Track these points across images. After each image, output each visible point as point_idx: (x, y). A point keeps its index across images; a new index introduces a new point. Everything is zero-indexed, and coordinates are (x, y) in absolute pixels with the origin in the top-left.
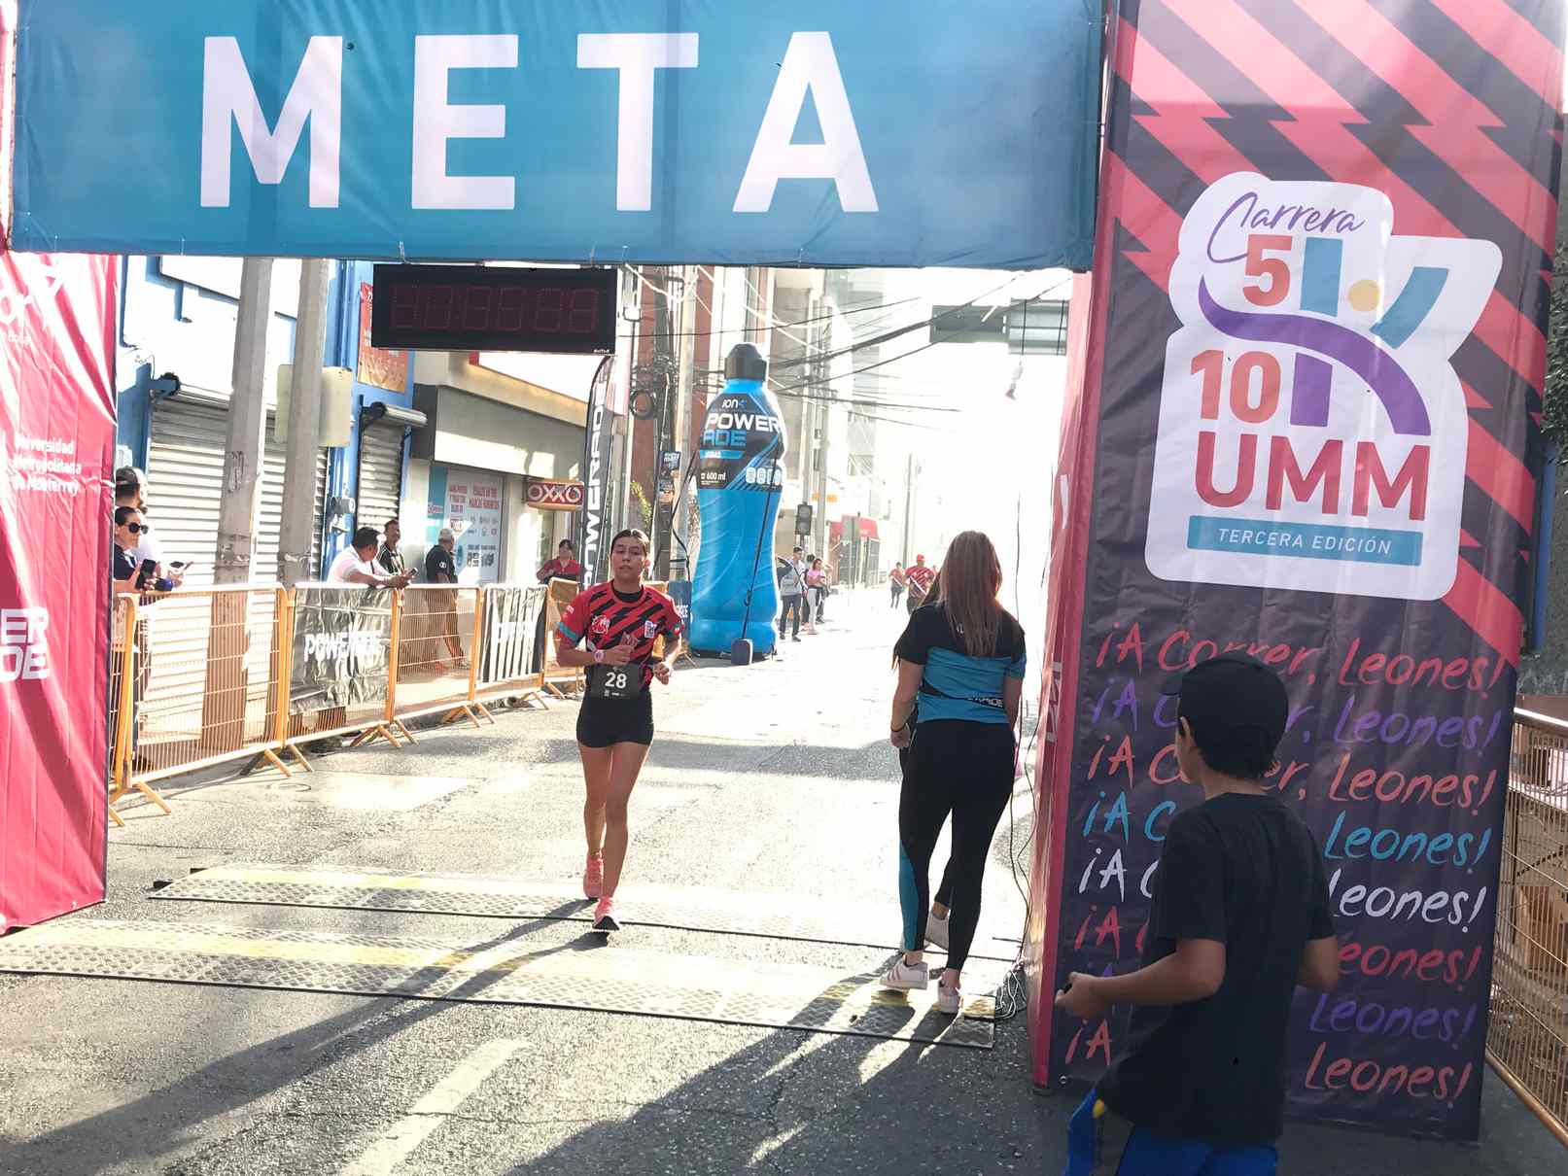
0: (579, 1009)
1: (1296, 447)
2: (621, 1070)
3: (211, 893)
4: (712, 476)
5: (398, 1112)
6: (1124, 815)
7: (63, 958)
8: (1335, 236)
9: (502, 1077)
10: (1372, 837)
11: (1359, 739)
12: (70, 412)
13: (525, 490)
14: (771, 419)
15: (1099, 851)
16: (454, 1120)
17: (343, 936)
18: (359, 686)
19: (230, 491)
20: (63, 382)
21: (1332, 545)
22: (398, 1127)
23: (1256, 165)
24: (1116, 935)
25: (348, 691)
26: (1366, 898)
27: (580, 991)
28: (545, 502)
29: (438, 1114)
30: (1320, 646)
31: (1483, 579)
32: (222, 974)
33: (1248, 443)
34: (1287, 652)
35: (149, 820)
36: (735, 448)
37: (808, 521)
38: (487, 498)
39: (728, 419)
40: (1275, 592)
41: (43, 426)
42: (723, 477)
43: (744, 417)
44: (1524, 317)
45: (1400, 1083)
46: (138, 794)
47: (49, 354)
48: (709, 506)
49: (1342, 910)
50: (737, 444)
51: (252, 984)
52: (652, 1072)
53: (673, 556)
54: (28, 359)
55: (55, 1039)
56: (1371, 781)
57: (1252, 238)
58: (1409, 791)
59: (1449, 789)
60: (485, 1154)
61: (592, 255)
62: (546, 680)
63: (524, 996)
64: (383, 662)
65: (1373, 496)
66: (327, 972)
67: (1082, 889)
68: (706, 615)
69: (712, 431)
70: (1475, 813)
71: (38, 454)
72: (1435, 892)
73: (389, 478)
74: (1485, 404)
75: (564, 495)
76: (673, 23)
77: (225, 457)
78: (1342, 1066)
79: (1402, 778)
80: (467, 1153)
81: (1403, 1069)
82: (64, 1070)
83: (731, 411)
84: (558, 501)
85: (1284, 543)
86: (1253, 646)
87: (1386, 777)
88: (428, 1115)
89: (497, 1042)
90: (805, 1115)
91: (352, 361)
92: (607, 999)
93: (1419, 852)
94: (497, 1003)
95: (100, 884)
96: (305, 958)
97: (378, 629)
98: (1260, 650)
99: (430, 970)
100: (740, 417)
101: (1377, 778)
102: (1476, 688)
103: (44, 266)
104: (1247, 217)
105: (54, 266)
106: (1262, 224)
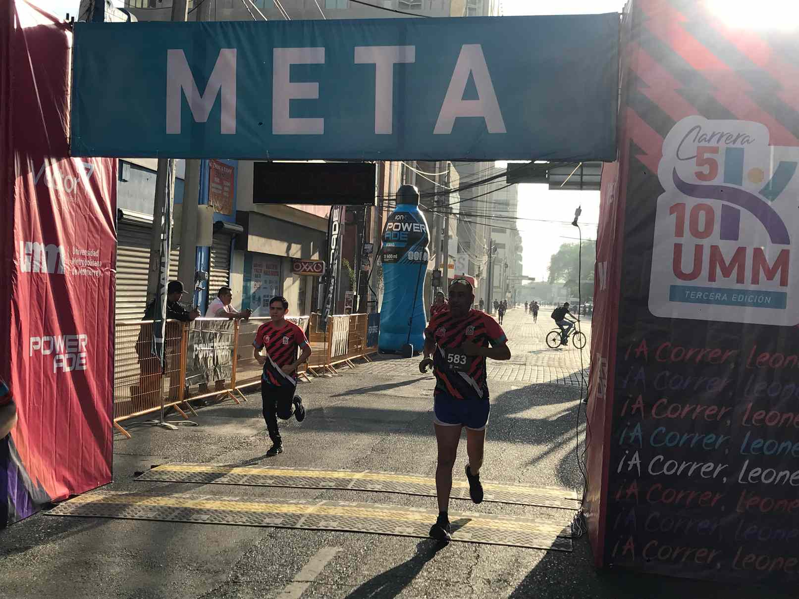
0: (363, 532)
1: (723, 250)
3: (165, 477)
4: (390, 256)
5: (287, 581)
6: (640, 434)
8: (741, 146)
9: (333, 564)
11: (756, 395)
15: (627, 452)
16: (315, 585)
17: (238, 498)
18: (218, 371)
20: (92, 220)
21: (740, 298)
22: (289, 587)
23: (701, 114)
24: (637, 494)
25: (213, 374)
26: (761, 474)
27: (362, 524)
28: (302, 271)
29: (307, 582)
30: (736, 349)
32: (183, 517)
33: (699, 249)
34: (720, 352)
35: (122, 442)
37: (439, 278)
38: (273, 270)
39: (398, 226)
40: (714, 322)
41: (85, 243)
43: (407, 224)
45: (781, 566)
47: (86, 204)
48: (389, 272)
49: (749, 479)
51: (200, 521)
53: (369, 299)
54: (78, 210)
56: (762, 417)
57: (698, 147)
58: (782, 421)
61: (363, 156)
62: (309, 367)
63: (336, 526)
64: (230, 359)
65: (762, 275)
66: (235, 516)
67: (619, 470)
68: (387, 330)
71: (83, 257)
73: (224, 261)
75: (313, 268)
76: (402, 41)
77: (150, 252)
78: (751, 558)
79: (779, 414)
81: (781, 559)
82: (120, 562)
83: (399, 221)
84: (310, 270)
85: (717, 298)
86: (703, 350)
87: (771, 414)
88: (301, 582)
89: (327, 548)
90: (485, 582)
91: (206, 201)
92: (377, 528)
93: (787, 451)
94: (322, 530)
95: (111, 475)
96: (222, 508)
97: (228, 341)
98: (706, 352)
99: (286, 514)
100: (404, 225)
101: (766, 415)
103: (86, 163)
104: (696, 138)
105: (90, 164)
106: (703, 141)
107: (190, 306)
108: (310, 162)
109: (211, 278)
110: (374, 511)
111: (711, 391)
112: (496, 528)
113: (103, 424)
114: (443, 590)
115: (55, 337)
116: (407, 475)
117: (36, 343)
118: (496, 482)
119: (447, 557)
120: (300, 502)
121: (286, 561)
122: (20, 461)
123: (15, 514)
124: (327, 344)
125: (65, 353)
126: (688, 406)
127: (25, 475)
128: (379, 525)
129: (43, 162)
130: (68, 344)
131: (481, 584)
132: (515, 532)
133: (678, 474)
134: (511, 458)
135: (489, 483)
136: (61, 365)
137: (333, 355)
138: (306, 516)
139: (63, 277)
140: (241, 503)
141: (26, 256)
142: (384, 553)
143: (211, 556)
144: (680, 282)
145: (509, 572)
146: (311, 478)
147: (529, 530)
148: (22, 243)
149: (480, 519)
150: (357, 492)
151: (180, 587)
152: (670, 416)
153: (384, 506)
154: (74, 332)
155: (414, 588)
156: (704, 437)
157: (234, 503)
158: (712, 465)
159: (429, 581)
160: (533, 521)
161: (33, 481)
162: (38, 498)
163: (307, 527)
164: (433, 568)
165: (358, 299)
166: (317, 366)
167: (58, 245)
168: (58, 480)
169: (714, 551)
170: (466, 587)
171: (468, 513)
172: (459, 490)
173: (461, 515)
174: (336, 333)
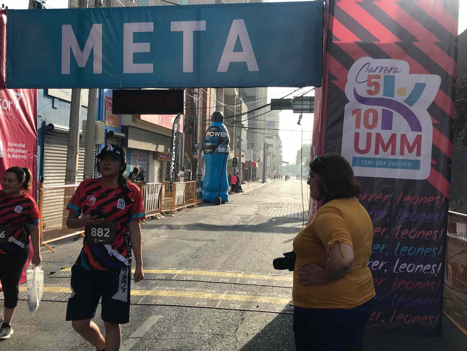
0: (177, 306)
1: (383, 136)
2: (191, 323)
4: (208, 150)
5: (126, 337)
8: (393, 74)
9: (156, 326)
10: (408, 248)
11: (403, 221)
12: (24, 135)
13: (154, 156)
14: (225, 133)
16: (142, 339)
19: (69, 158)
20: (22, 126)
21: (393, 164)
22: (126, 342)
23: (369, 54)
26: (407, 267)
27: (177, 301)
28: (160, 159)
29: (138, 338)
30: (392, 194)
31: (438, 173)
33: (369, 135)
34: (382, 196)
35: (48, 255)
36: (214, 142)
37: (236, 162)
38: (144, 158)
39: (213, 133)
40: (378, 178)
41: (15, 138)
43: (217, 133)
44: (448, 98)
45: (418, 321)
46: (45, 247)
47: (16, 117)
49: (400, 270)
50: (215, 141)
52: (200, 323)
53: (197, 173)
54: (11, 119)
55: (24, 319)
56: (407, 232)
57: (368, 75)
58: (418, 236)
59: (430, 234)
60: (152, 349)
61: (176, 85)
62: (162, 211)
63: (161, 302)
65: (406, 150)
68: (207, 190)
69: (207, 137)
70: (438, 241)
71: (15, 148)
72: (427, 264)
74: (437, 122)
75: (165, 157)
76: (198, 18)
77: (67, 148)
78: (401, 316)
79: (416, 232)
80: (147, 349)
81: (419, 317)
82: (27, 328)
83: (213, 131)
84: (164, 158)
85: (380, 164)
86: (372, 194)
87: (411, 232)
88: (135, 338)
89: (154, 316)
90: (245, 335)
91: (103, 119)
92: (185, 303)
93: (422, 253)
94: (153, 305)
98: (374, 195)
99: (133, 296)
101: (409, 232)
102: (437, 205)
103: (16, 93)
104: (367, 69)
105: (18, 93)
106: (371, 72)
110: (185, 293)
111: (377, 219)
112: (255, 301)
114: (220, 341)
116: (208, 271)
118: (258, 274)
119: (224, 320)
120: (143, 288)
124: (172, 198)
128: (187, 301)
131: (242, 336)
132: (266, 303)
134: (268, 259)
135: (254, 274)
137: (176, 204)
138: (146, 297)
139: (2, 159)
142: (187, 318)
144: (358, 155)
145: (260, 328)
146: (152, 273)
147: (275, 302)
149: (246, 296)
150: (178, 281)
151: (60, 343)
153: (192, 289)
155: (202, 340)
158: (378, 262)
159: (212, 335)
160: (277, 296)
163: (144, 303)
164: (215, 327)
165: (191, 174)
166: (167, 210)
169: (380, 313)
170: (233, 338)
171: (240, 292)
172: (236, 278)
173: (235, 294)
174: (177, 192)
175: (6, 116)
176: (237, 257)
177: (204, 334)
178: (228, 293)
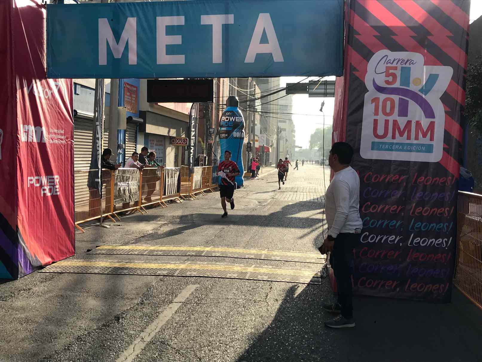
0: (210, 277)
1: (400, 122)
3: (104, 252)
4: (223, 135)
5: (170, 302)
7: (70, 269)
8: (409, 66)
9: (194, 293)
10: (422, 225)
11: (417, 199)
13: (170, 140)
14: (240, 118)
16: (185, 304)
17: (143, 262)
18: (131, 197)
20: (60, 113)
21: (409, 148)
22: (171, 305)
23: (387, 48)
25: (129, 198)
26: (420, 241)
28: (176, 144)
29: (180, 302)
30: (407, 175)
31: (450, 157)
32: (114, 271)
33: (387, 122)
34: (398, 177)
36: (230, 127)
38: (160, 143)
39: (228, 118)
40: (395, 161)
41: (56, 126)
42: (227, 135)
44: (460, 87)
45: (430, 289)
47: (56, 105)
48: (223, 144)
49: (414, 244)
50: (231, 125)
51: (122, 274)
52: (233, 291)
53: (213, 158)
54: (52, 108)
56: (421, 210)
57: (387, 67)
58: (431, 213)
59: (441, 212)
60: (195, 311)
61: (206, 76)
62: (181, 195)
63: (195, 274)
64: (138, 190)
65: (420, 135)
69: (223, 122)
70: (448, 218)
71: (55, 133)
72: (439, 239)
73: (134, 138)
74: (449, 110)
75: (182, 142)
76: (227, 12)
77: (92, 134)
78: (414, 286)
79: (429, 209)
81: (431, 285)
83: (228, 116)
84: (180, 144)
85: (397, 148)
86: (389, 175)
87: (426, 208)
88: (178, 302)
89: (191, 286)
90: (275, 300)
91: (122, 105)
92: (218, 275)
93: (434, 228)
94: (188, 276)
95: (74, 251)
96: (135, 267)
97: (136, 181)
98: (391, 177)
99: (169, 269)
100: (231, 118)
101: (423, 209)
102: (448, 185)
103: (55, 82)
104: (385, 61)
105: (57, 82)
106: (389, 63)
107: (115, 162)
108: (177, 79)
109: (126, 148)
110: (216, 266)
111: (393, 198)
112: (281, 273)
113: (69, 223)
114: (253, 305)
115: (42, 177)
116: (234, 248)
117: (31, 180)
118: (281, 251)
119: (255, 288)
120: (176, 263)
121: (169, 292)
122: (25, 244)
123: (23, 272)
124: (190, 183)
125: (47, 185)
126: (381, 206)
127: (27, 251)
128: (219, 273)
129: (32, 81)
130: (49, 180)
131: (272, 301)
132: (291, 275)
133: (376, 242)
135: (277, 251)
136: (45, 192)
137: (193, 188)
139: (45, 144)
140: (145, 264)
141: (24, 133)
142: (221, 287)
143: (129, 291)
146: (182, 250)
147: (298, 274)
148: (22, 126)
149: (272, 269)
150: (207, 257)
151: (113, 307)
152: (372, 211)
153: (222, 263)
154: (52, 174)
155: (238, 304)
156: (390, 222)
157: (141, 264)
158: (394, 237)
159: (245, 300)
160: (300, 270)
161: (32, 255)
162: (35, 264)
163: (180, 275)
164: (247, 294)
165: (207, 158)
166: (185, 194)
167: (41, 127)
168: (46, 254)
169: (396, 282)
170: (265, 303)
171: (266, 266)
172: (261, 255)
173: (262, 268)
174: (195, 176)
175: (47, 104)
176: (259, 237)
177: (238, 299)
178: (255, 267)
